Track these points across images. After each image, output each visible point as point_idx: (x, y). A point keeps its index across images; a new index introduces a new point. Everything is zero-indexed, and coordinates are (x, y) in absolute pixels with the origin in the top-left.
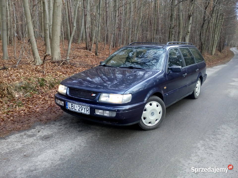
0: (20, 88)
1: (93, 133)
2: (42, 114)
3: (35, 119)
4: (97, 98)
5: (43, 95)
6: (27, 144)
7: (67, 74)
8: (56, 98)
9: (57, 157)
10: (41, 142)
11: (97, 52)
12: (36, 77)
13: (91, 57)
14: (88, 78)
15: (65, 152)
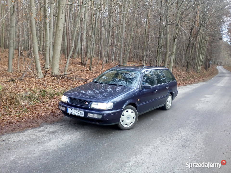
0: (25, 97)
1: (85, 131)
2: (47, 117)
3: (42, 121)
4: (89, 105)
5: (44, 104)
6: (39, 136)
7: (65, 87)
8: (59, 105)
9: (61, 144)
10: (49, 135)
11: (91, 67)
12: (39, 89)
13: (85, 71)
14: (82, 91)
15: (66, 141)
